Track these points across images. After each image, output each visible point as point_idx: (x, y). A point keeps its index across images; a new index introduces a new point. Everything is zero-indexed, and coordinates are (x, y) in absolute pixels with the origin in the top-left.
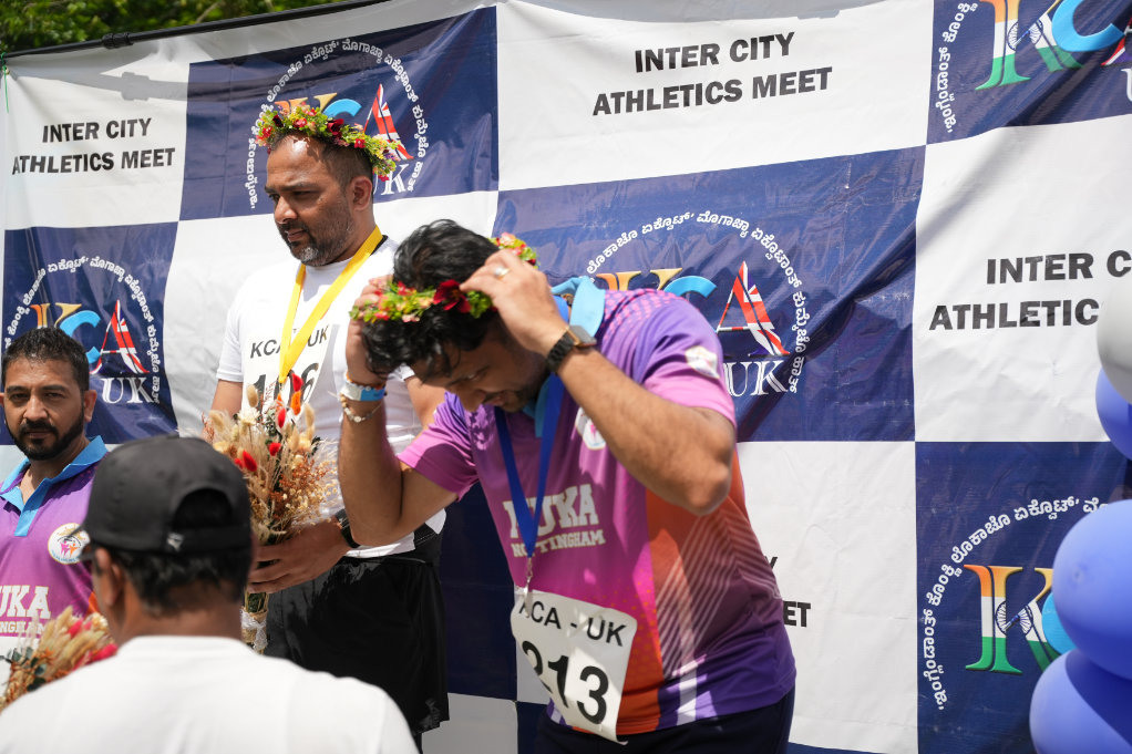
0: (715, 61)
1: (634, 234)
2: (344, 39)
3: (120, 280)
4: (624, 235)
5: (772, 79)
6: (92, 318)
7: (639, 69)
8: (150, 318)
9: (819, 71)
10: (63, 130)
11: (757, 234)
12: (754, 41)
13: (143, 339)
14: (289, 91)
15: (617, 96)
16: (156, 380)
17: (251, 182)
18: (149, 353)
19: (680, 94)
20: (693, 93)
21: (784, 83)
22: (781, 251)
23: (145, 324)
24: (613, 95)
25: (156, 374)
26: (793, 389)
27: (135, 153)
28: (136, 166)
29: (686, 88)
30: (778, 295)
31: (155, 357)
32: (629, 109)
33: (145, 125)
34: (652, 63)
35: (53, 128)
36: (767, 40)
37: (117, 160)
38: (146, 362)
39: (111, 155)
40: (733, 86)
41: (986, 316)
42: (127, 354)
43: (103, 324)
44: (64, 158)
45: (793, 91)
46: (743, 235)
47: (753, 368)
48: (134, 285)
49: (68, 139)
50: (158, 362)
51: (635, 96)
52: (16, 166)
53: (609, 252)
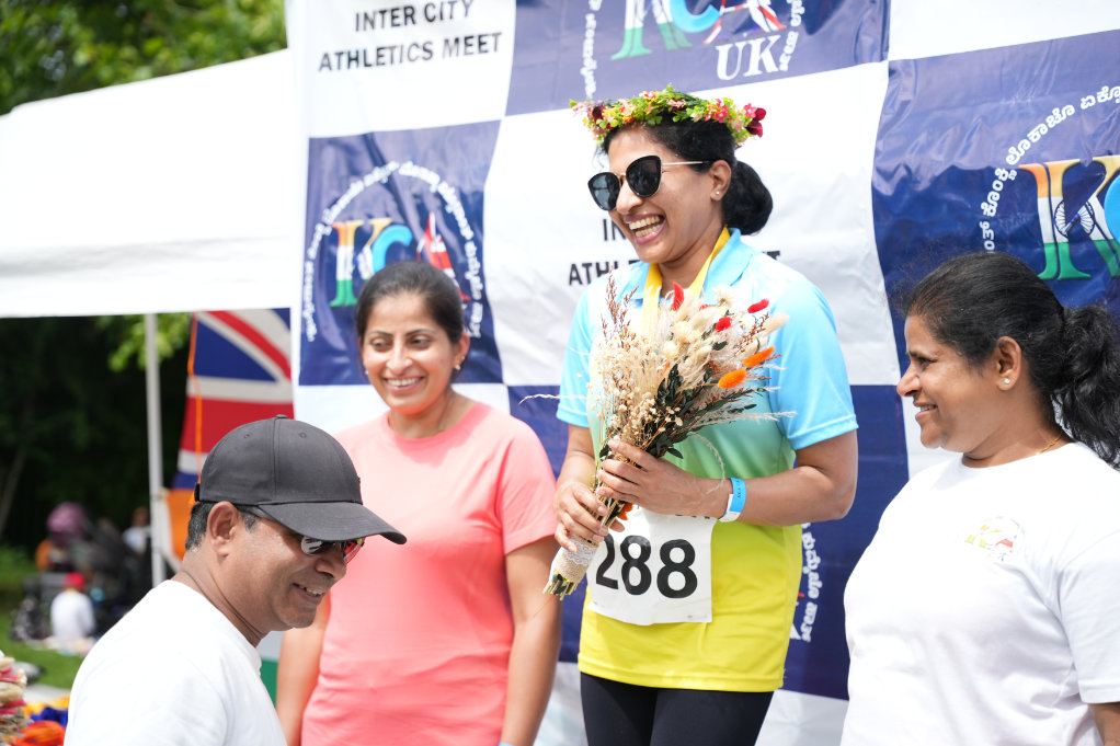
1: (1070, 110)
3: (433, 190)
4: (1056, 111)
6: (403, 236)
8: (467, 233)
10: (379, 17)
13: (461, 259)
16: (478, 309)
18: (469, 276)
23: (462, 241)
25: (479, 301)
27: (457, 40)
28: (457, 55)
31: (476, 284)
33: (467, 7)
35: (366, 16)
37: (437, 47)
39: (430, 43)
43: (414, 243)
44: (379, 49)
48: (448, 195)
49: (383, 26)
50: (480, 287)
52: (326, 63)
53: (1035, 135)
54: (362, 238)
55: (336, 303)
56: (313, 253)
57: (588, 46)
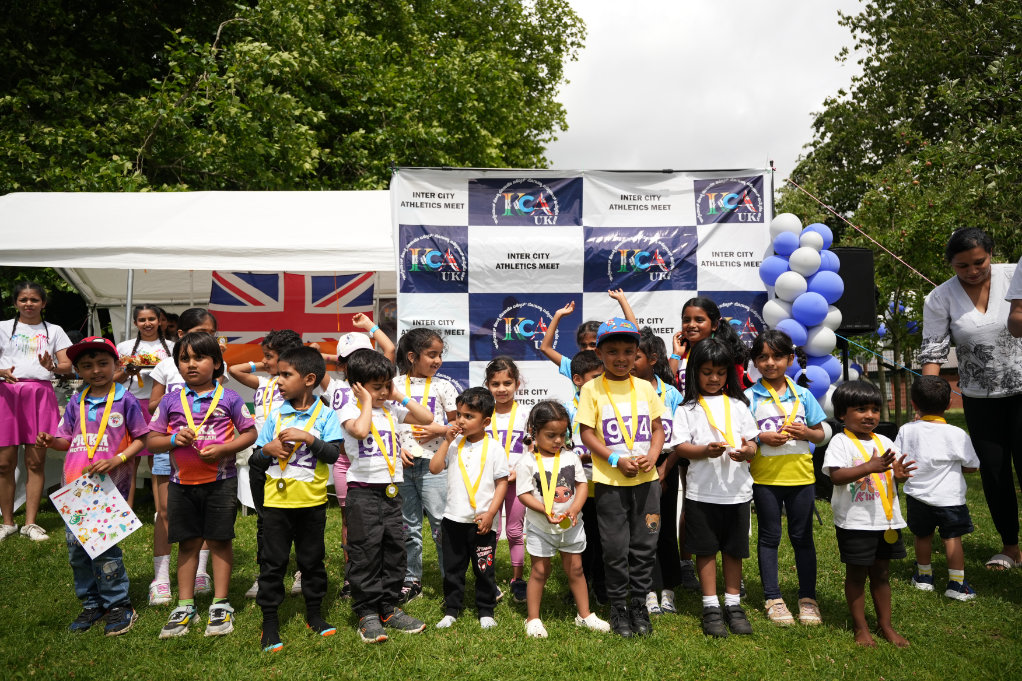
0: (641, 200)
2: (529, 179)
3: (448, 242)
5: (655, 206)
7: (622, 199)
8: (462, 254)
9: (667, 205)
13: (459, 260)
14: (506, 191)
16: (463, 274)
17: (495, 216)
18: (462, 265)
19: (633, 207)
20: (636, 207)
21: (659, 207)
23: (461, 256)
24: (615, 205)
25: (464, 271)
26: (669, 278)
27: (449, 204)
28: (449, 208)
30: (665, 258)
31: (464, 267)
32: (619, 209)
34: (625, 198)
35: (417, 193)
36: (654, 196)
37: (442, 205)
38: (461, 267)
39: (439, 203)
40: (646, 206)
41: (712, 264)
42: (453, 266)
44: (421, 203)
45: (662, 209)
47: (659, 275)
48: (455, 244)
49: (423, 197)
51: (621, 206)
52: (403, 204)
53: (620, 244)
54: (421, 254)
55: (412, 270)
56: (403, 256)
57: (494, 211)
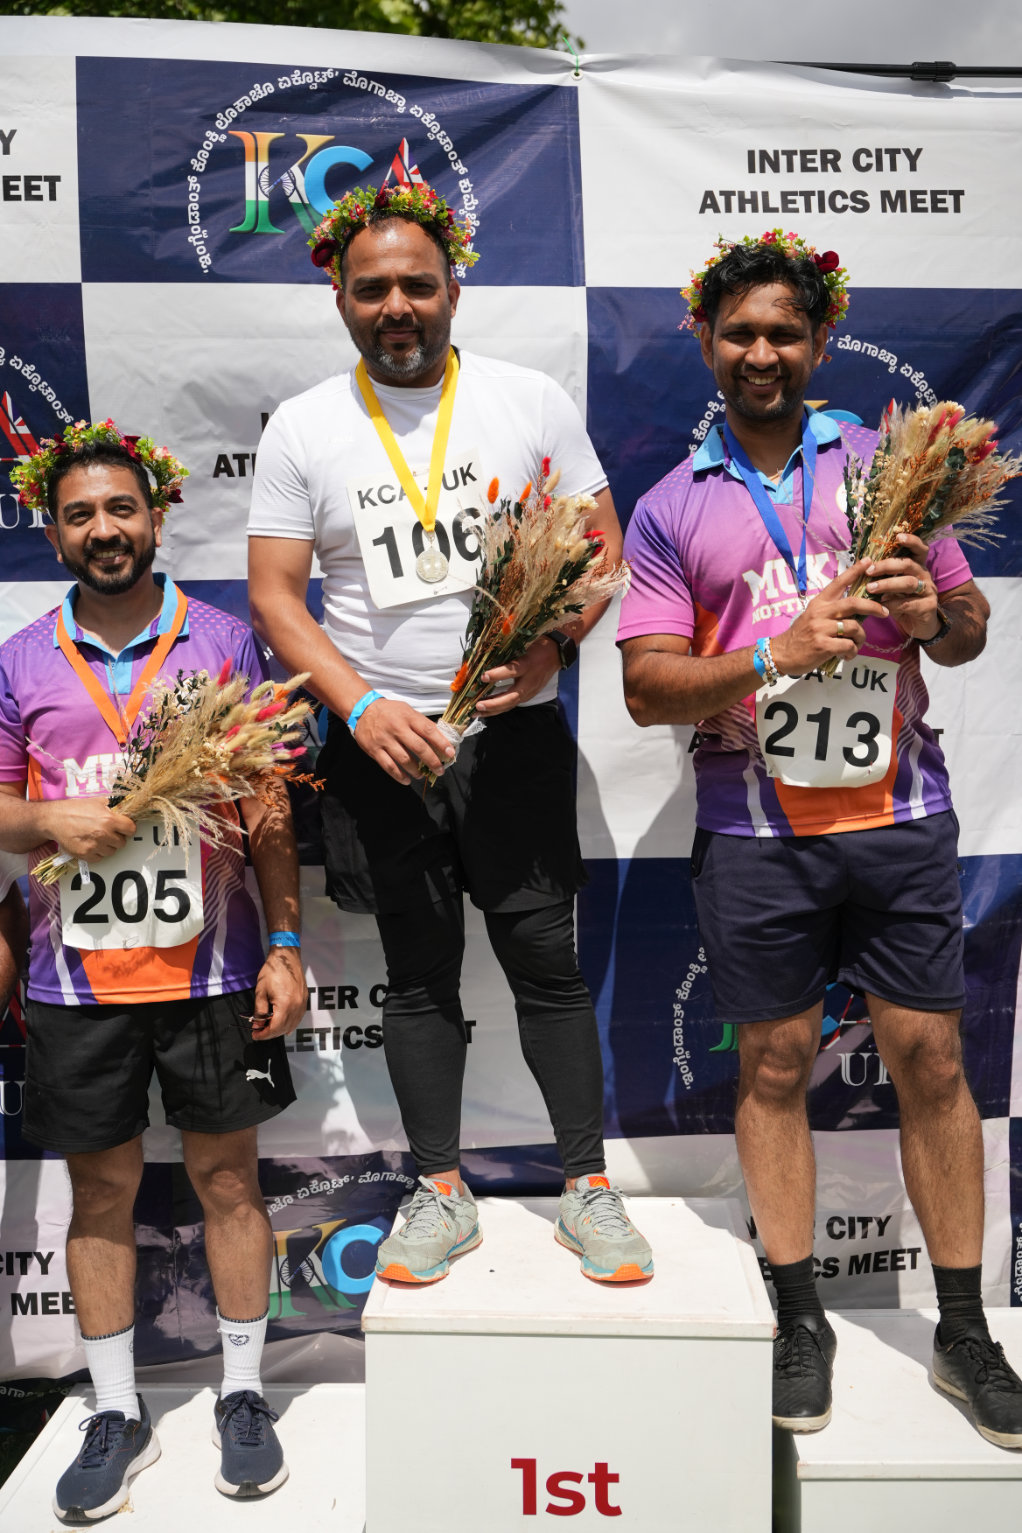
0: (837, 169)
2: (350, 71)
5: (901, 194)
7: (752, 169)
9: (951, 192)
11: (906, 370)
12: (879, 151)
15: (727, 195)
19: (800, 200)
20: (814, 200)
21: (915, 201)
22: (931, 390)
23: (60, 424)
24: (722, 193)
29: (807, 195)
32: (742, 209)
33: (6, 140)
34: (767, 166)
36: (893, 153)
40: (859, 197)
45: (925, 210)
46: (892, 370)
48: (28, 371)
51: (748, 196)
